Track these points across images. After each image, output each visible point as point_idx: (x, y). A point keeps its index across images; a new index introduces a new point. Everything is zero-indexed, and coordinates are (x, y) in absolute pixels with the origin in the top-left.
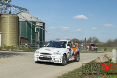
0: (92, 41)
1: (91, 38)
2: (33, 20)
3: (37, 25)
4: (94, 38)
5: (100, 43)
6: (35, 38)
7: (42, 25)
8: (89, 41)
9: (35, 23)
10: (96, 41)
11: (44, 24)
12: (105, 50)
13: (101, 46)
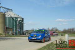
0: (54, 30)
1: (53, 28)
2: (16, 16)
3: (18, 19)
4: (55, 28)
5: (59, 31)
6: (17, 28)
7: (21, 20)
8: (52, 30)
10: (57, 30)
11: (23, 19)
12: (62, 35)
13: (60, 33)
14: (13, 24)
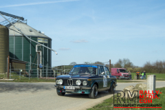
0: (123, 65)
1: (120, 61)
2: (33, 34)
3: (39, 41)
4: (125, 61)
5: (134, 68)
7: (46, 42)
8: (118, 65)
9: (35, 38)
10: (129, 65)
11: (50, 40)
13: (135, 72)
14: (27, 51)
